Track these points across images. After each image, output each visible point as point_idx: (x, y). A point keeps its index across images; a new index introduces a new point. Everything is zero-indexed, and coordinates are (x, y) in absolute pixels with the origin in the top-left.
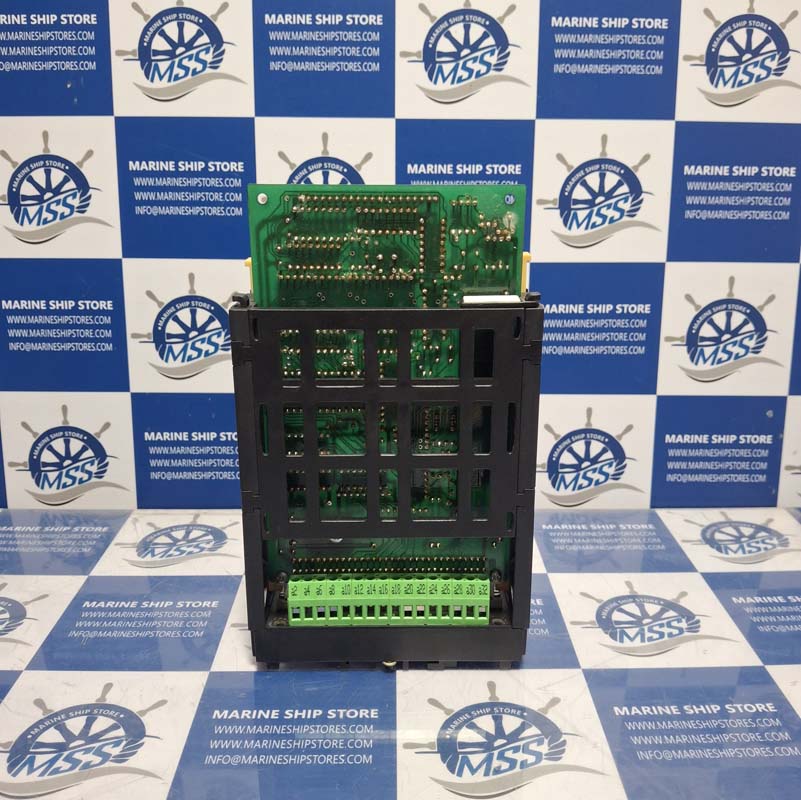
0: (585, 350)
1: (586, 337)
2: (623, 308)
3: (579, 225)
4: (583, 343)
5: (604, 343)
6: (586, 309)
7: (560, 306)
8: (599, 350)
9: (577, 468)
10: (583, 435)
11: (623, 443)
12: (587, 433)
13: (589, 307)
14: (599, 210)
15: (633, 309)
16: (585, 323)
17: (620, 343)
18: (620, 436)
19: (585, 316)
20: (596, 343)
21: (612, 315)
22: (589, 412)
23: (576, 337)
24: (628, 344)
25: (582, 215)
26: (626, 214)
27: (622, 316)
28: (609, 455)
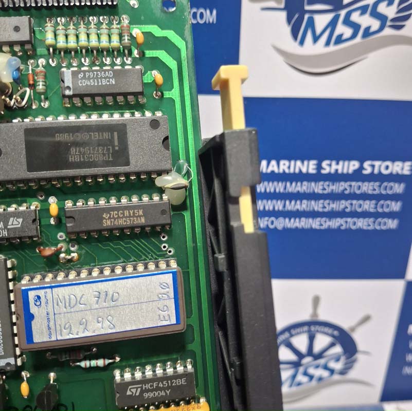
0: (315, 224)
1: (317, 206)
2: (373, 166)
3: (316, 39)
4: (313, 214)
5: (342, 214)
6: (319, 167)
7: (282, 162)
8: (335, 223)
9: (296, 365)
10: (306, 328)
11: (357, 337)
12: (312, 326)
13: (325, 164)
14: (348, 15)
15: (387, 167)
16: (318, 188)
17: (365, 215)
18: (353, 329)
19: (318, 177)
20: (332, 215)
21: (358, 176)
22: (316, 301)
23: (303, 205)
24: (376, 215)
25: (321, 21)
26: (389, 23)
27: (372, 178)
28: (338, 349)
